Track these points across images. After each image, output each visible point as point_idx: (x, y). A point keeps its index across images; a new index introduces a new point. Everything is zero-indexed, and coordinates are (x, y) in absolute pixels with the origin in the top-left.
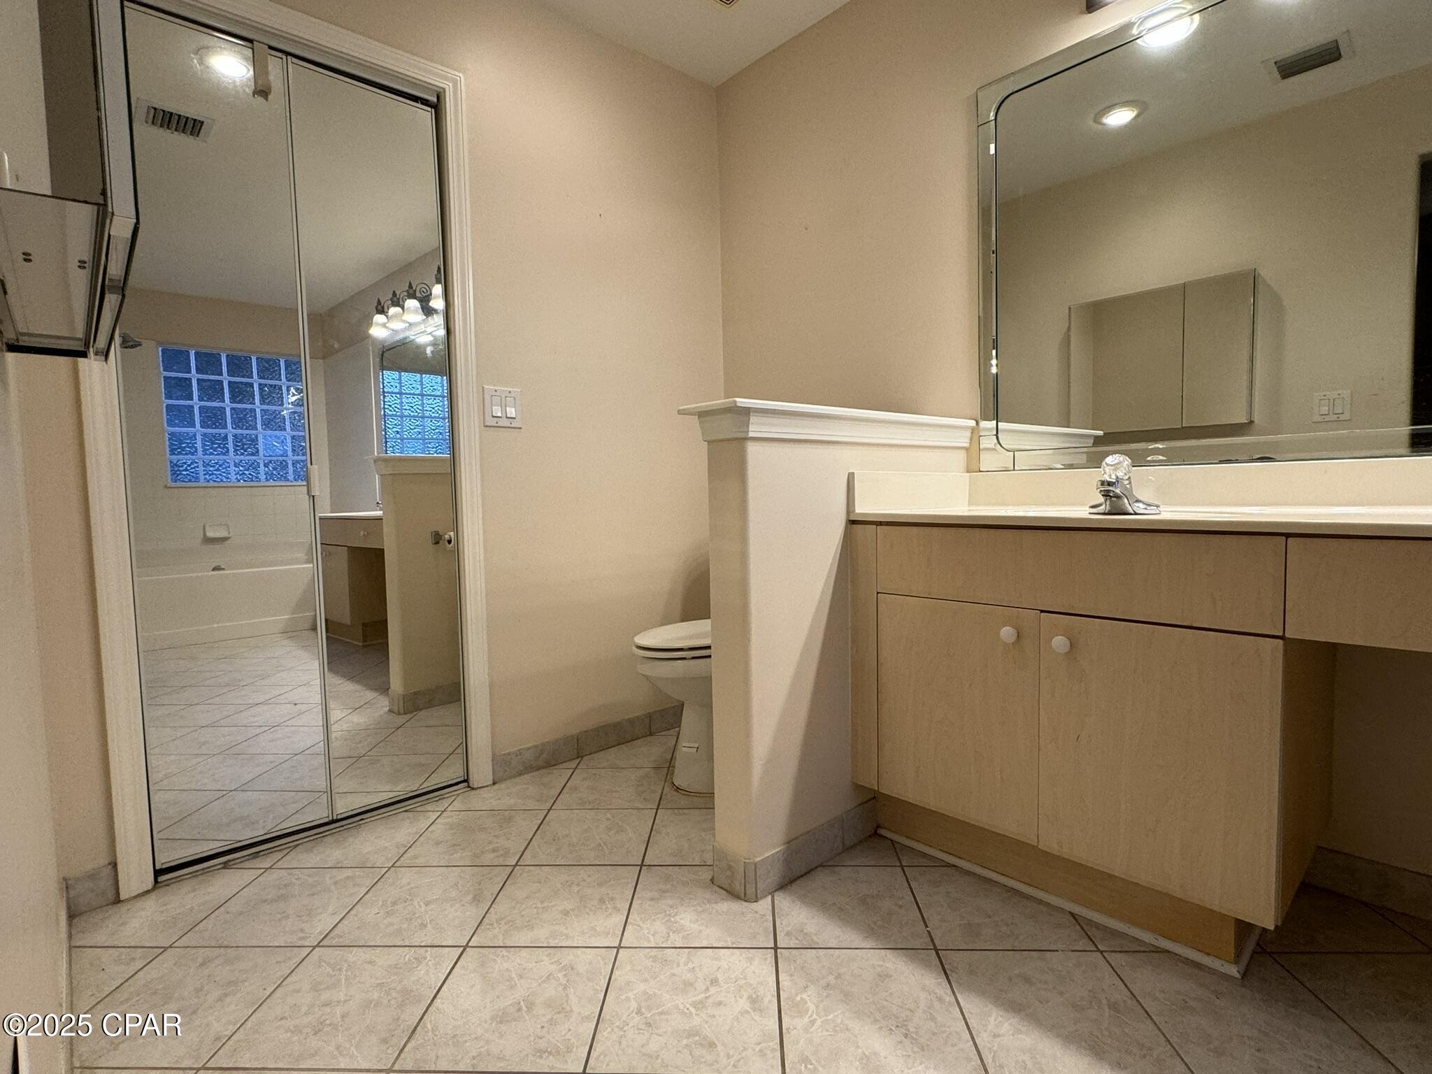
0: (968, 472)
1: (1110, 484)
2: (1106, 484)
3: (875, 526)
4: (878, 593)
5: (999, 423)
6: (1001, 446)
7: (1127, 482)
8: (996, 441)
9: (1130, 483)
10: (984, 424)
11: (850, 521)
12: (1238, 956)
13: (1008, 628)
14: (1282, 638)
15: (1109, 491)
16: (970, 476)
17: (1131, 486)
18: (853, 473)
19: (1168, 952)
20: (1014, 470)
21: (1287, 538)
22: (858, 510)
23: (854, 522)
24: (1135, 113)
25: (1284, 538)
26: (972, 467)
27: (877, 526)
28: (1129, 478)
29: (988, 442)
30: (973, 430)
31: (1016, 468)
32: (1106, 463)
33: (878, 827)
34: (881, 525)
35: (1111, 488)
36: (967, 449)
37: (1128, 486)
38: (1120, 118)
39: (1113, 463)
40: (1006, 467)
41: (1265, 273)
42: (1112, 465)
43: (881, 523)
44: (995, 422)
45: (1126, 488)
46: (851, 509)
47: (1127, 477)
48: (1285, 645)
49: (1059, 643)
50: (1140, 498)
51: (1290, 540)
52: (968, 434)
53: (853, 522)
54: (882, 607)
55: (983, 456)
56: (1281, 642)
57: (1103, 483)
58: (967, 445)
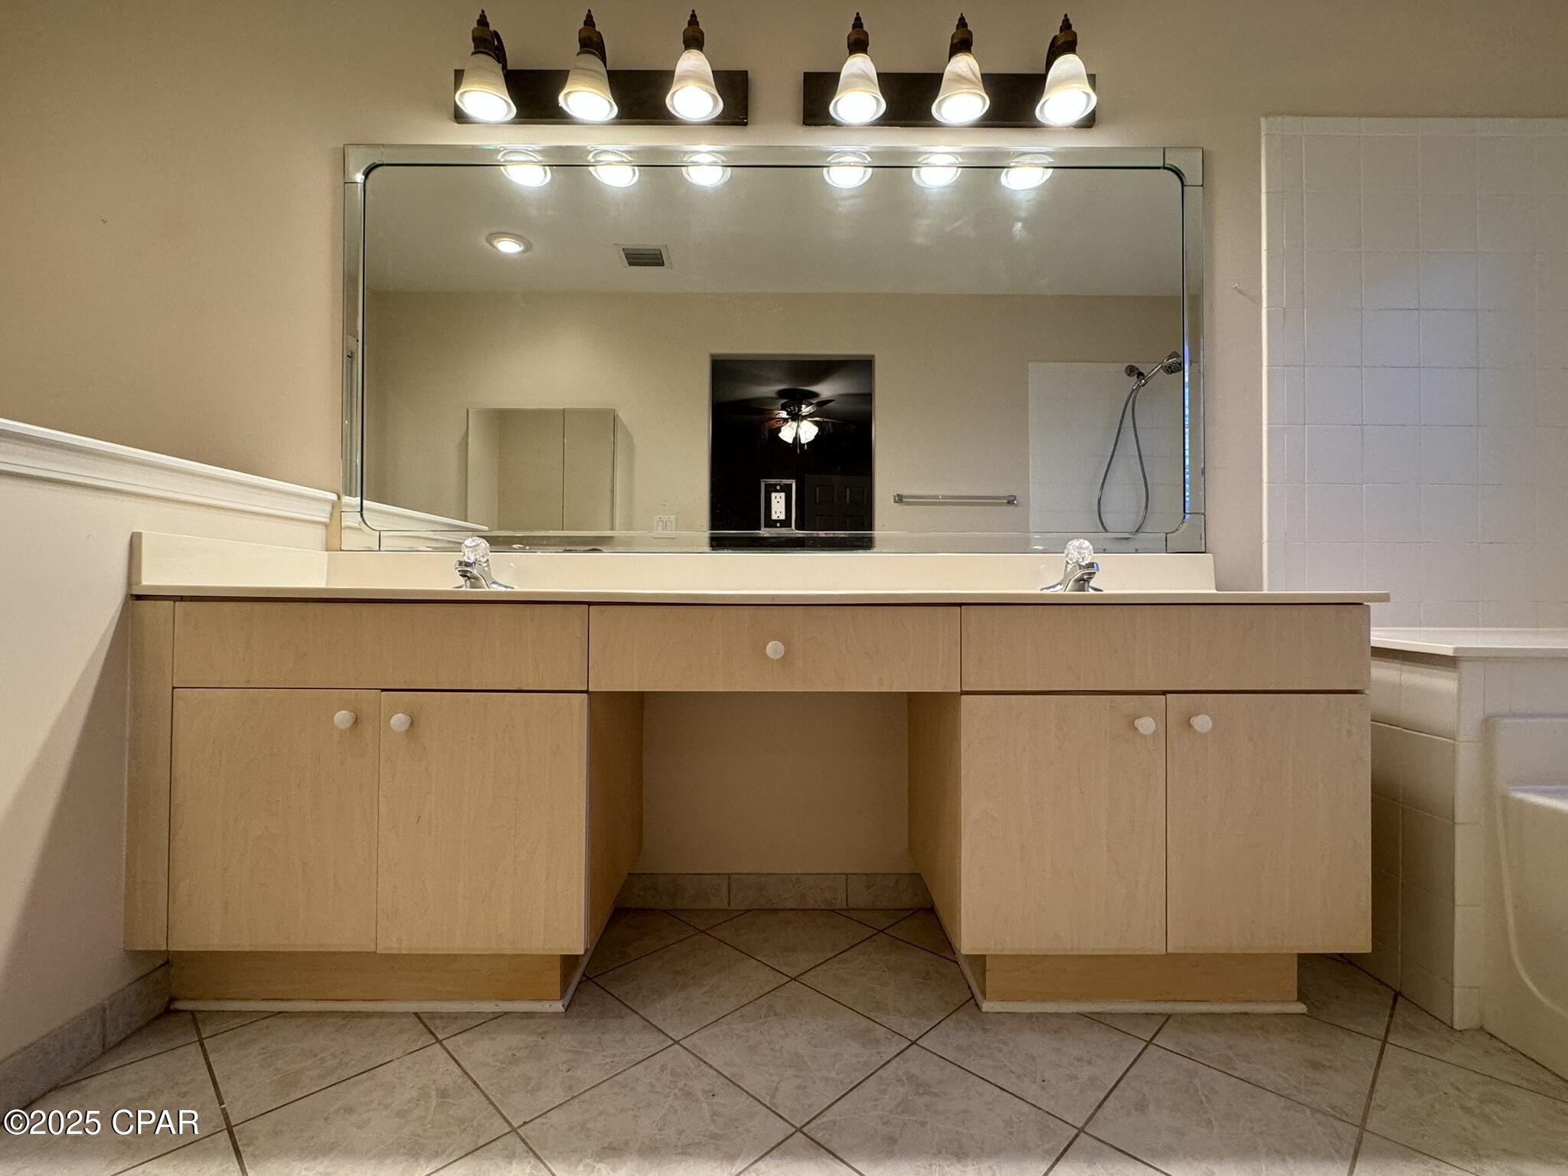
0: (327, 550)
1: (467, 565)
2: (463, 564)
3: (172, 603)
4: (174, 688)
5: (365, 501)
6: (365, 523)
7: (485, 565)
8: (361, 520)
9: (488, 565)
10: (346, 499)
11: (132, 595)
12: (564, 992)
13: (344, 712)
14: (587, 692)
15: (467, 571)
16: (329, 555)
17: (489, 569)
18: (139, 535)
19: (506, 1013)
20: (380, 550)
21: (589, 606)
22: (145, 582)
23: (139, 597)
24: (522, 248)
25: (587, 606)
26: (332, 546)
27: (175, 602)
28: (488, 560)
29: (351, 519)
30: (334, 505)
31: (381, 549)
32: (466, 546)
33: (172, 1000)
34: (182, 600)
35: (468, 569)
36: (326, 525)
37: (486, 569)
38: (508, 247)
39: (472, 545)
40: (369, 547)
41: (624, 415)
42: (470, 547)
43: (182, 598)
44: (359, 498)
45: (484, 570)
46: (134, 580)
47: (485, 560)
48: (590, 700)
49: (399, 721)
50: (497, 580)
51: (591, 607)
52: (328, 508)
53: (136, 598)
54: (179, 705)
55: (345, 534)
56: (585, 695)
57: (461, 563)
58: (327, 520)
